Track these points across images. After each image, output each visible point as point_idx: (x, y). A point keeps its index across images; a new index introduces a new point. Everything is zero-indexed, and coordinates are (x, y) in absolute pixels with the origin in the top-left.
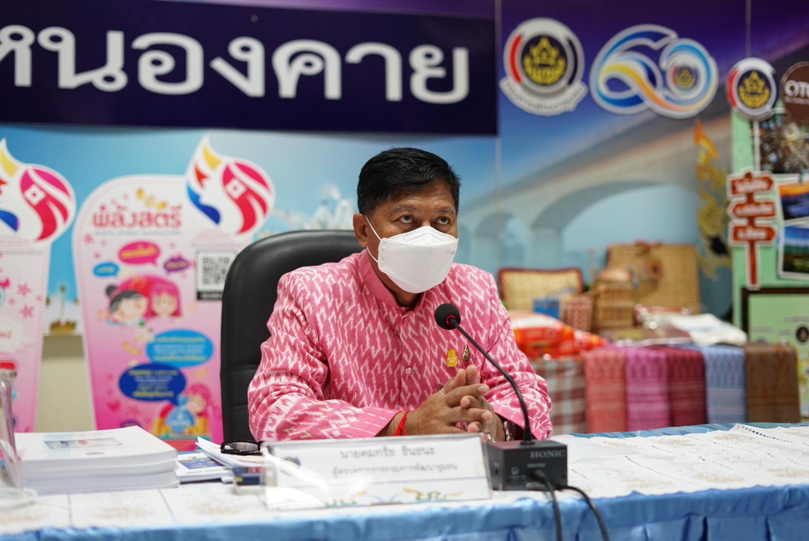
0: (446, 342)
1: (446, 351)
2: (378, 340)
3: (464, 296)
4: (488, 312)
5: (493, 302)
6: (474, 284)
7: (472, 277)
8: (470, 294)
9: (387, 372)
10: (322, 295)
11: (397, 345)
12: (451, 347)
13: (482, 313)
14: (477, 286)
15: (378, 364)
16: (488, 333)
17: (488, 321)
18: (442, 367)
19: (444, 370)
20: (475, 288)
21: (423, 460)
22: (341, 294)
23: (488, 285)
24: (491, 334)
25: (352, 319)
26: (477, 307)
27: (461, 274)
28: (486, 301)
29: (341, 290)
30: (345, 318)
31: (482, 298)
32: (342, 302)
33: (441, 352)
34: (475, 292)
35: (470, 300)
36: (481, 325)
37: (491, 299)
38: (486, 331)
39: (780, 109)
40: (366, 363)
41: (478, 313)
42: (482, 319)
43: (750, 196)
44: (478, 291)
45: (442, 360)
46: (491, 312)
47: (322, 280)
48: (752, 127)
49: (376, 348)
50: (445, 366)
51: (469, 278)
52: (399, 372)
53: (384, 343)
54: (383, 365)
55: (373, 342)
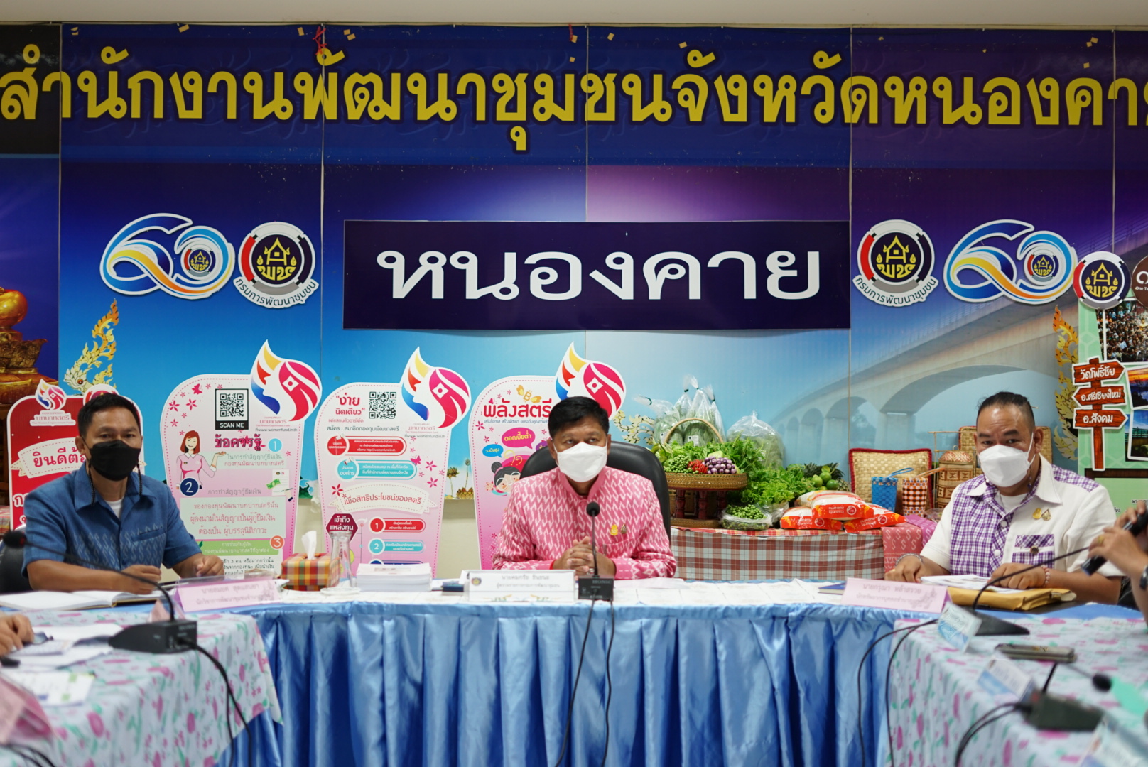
0: (612, 519)
1: (611, 525)
2: (565, 516)
3: (628, 494)
4: (641, 506)
5: (646, 500)
6: (636, 487)
7: (636, 483)
8: (632, 493)
9: (571, 535)
10: (527, 495)
11: (576, 519)
12: (614, 523)
13: (638, 506)
14: (637, 489)
15: (565, 530)
16: (640, 519)
17: (640, 511)
18: (607, 534)
19: (608, 537)
20: (636, 490)
21: (543, 582)
22: (541, 492)
23: (645, 489)
24: (642, 519)
25: (548, 506)
26: (635, 502)
27: (629, 480)
28: (641, 499)
29: (540, 490)
30: (545, 506)
31: (639, 497)
32: (541, 497)
33: (608, 525)
34: (635, 493)
35: (631, 497)
36: (636, 513)
37: (644, 498)
38: (638, 518)
39: (1130, 297)
40: (559, 531)
41: (635, 506)
42: (637, 510)
43: (1096, 383)
44: (638, 492)
45: (608, 530)
46: (643, 506)
47: (529, 486)
48: (1100, 317)
49: (564, 521)
50: (609, 534)
51: (633, 483)
52: (578, 535)
53: (568, 518)
54: (568, 531)
55: (562, 518)
